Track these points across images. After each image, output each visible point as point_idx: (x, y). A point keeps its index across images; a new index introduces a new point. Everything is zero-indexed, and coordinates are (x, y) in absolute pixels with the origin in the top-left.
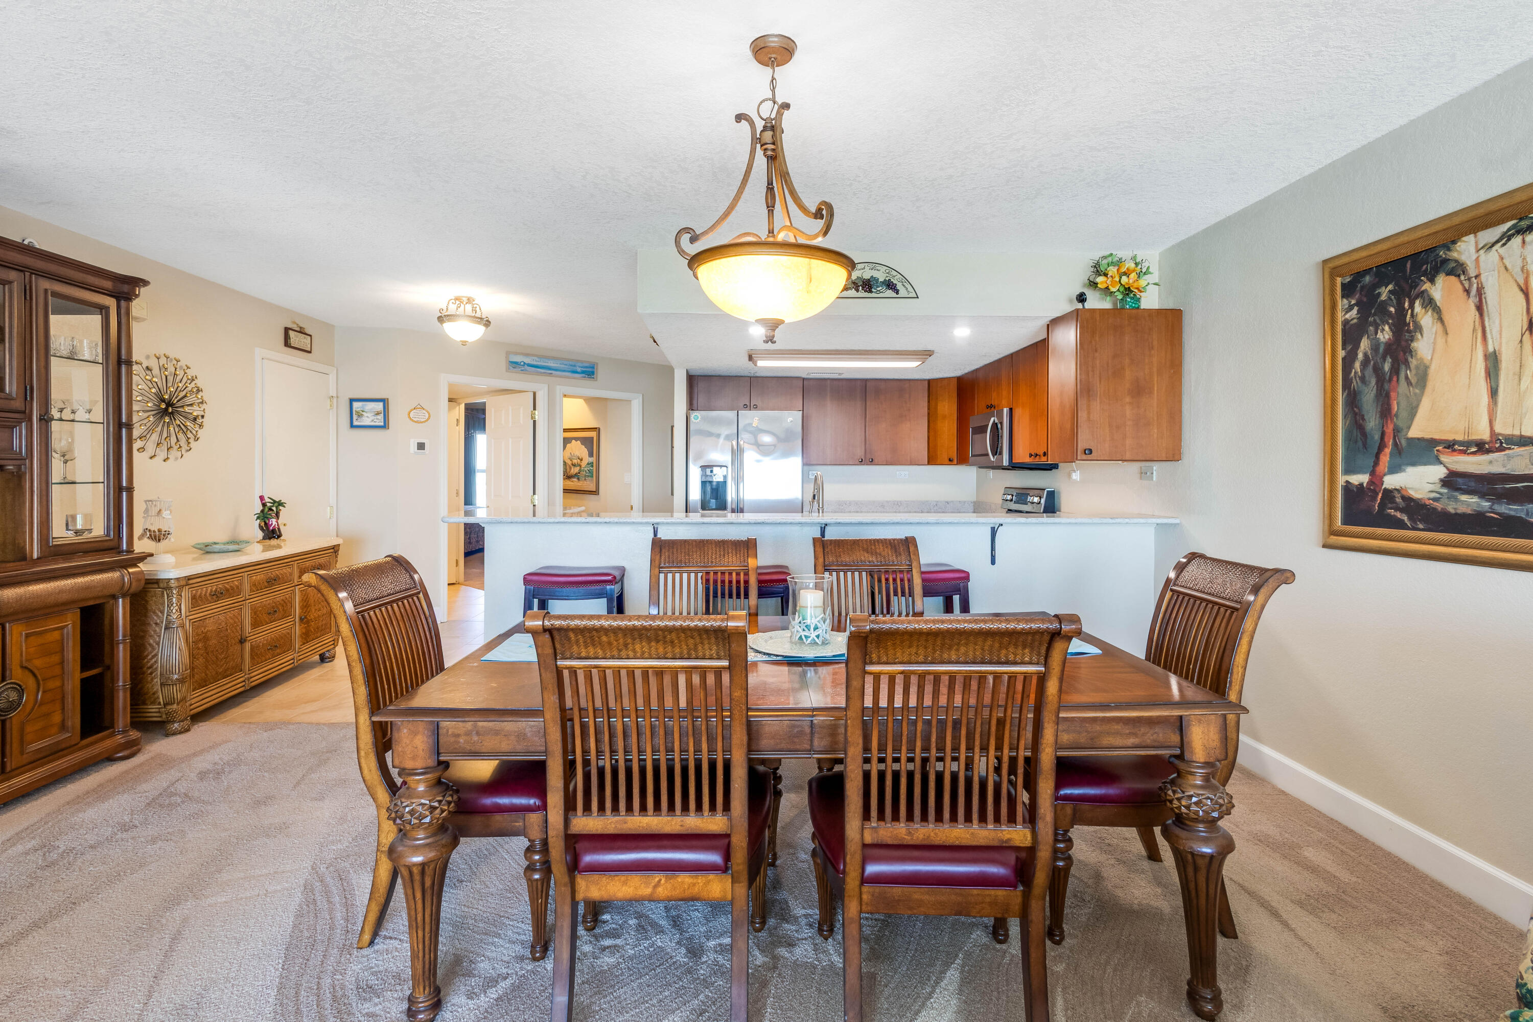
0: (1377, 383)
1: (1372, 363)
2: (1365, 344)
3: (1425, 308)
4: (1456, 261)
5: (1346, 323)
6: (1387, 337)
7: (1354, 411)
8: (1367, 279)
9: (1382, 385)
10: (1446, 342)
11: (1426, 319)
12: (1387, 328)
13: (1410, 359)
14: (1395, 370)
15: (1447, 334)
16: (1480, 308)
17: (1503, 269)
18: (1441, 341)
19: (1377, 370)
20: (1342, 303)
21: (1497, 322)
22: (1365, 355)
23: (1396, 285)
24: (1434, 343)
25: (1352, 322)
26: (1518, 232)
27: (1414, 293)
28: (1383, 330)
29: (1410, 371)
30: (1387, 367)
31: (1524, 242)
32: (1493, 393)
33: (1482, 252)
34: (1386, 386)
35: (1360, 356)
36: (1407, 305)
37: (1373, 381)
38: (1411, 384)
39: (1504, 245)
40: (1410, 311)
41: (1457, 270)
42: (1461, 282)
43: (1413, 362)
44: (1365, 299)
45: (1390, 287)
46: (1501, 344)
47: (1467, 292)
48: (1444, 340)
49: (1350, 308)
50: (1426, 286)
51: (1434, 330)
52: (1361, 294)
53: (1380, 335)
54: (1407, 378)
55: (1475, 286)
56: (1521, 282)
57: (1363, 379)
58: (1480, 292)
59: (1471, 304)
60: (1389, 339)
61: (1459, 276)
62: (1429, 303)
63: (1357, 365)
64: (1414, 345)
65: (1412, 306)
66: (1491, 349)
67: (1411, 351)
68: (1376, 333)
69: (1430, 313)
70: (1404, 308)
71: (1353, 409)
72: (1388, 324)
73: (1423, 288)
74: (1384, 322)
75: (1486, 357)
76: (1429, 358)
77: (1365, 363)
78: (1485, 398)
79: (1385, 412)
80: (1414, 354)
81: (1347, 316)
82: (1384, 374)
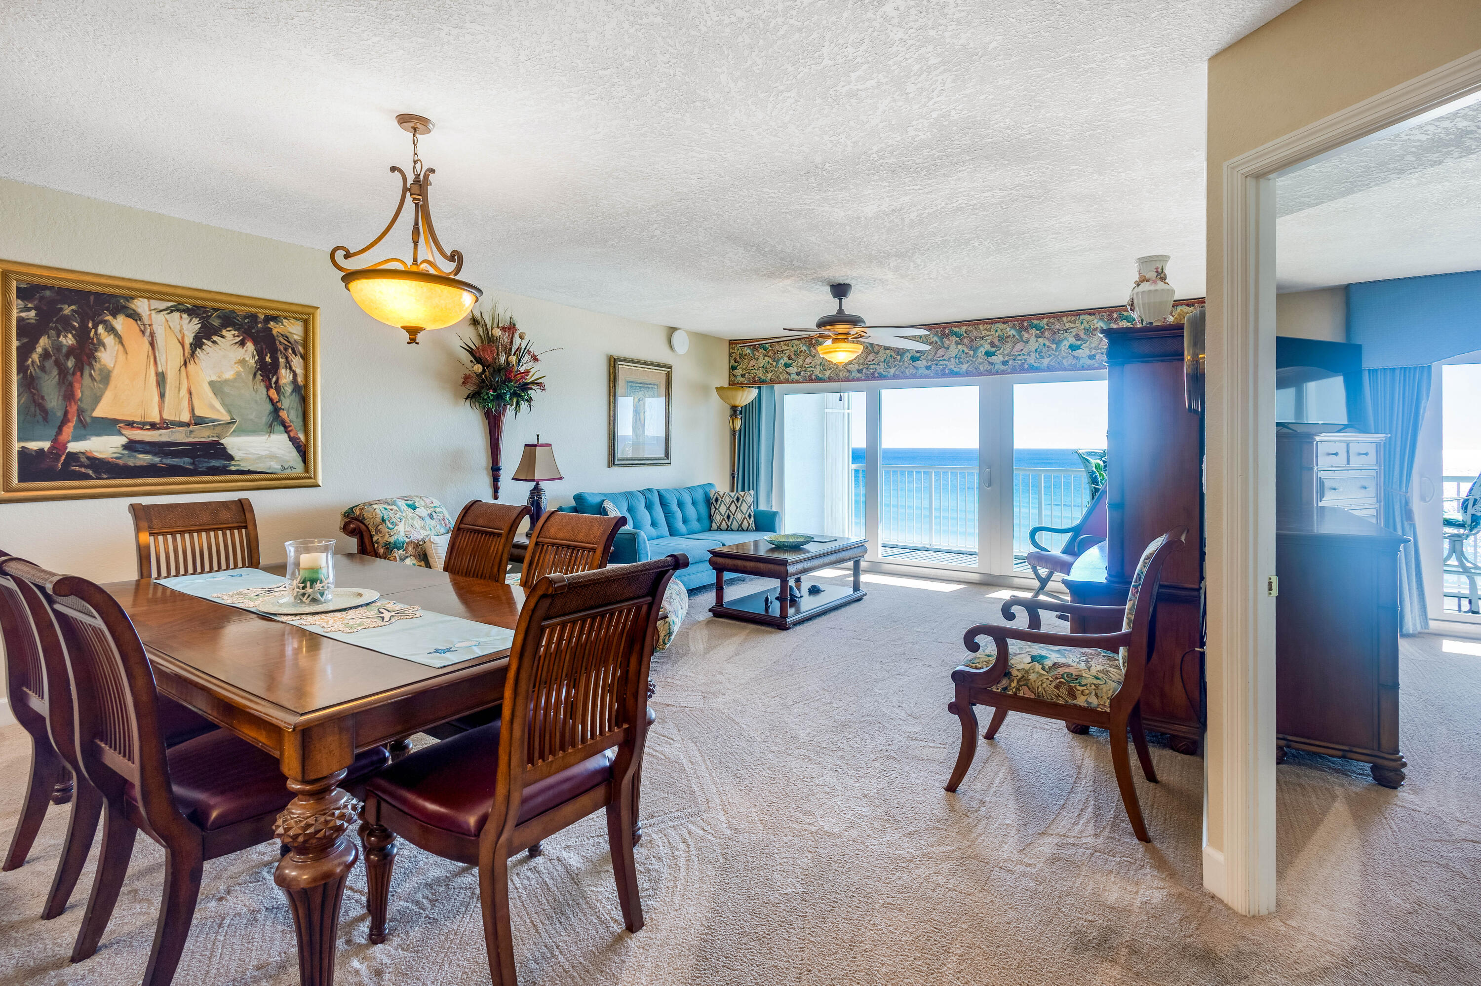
0: (59, 374)
1: (53, 358)
2: (44, 342)
3: (108, 332)
4: (134, 310)
5: (20, 320)
6: (70, 342)
7: (32, 392)
8: (48, 293)
9: (65, 377)
10: (126, 358)
11: (109, 340)
12: (70, 336)
13: (94, 363)
14: (80, 367)
15: (127, 353)
16: (152, 344)
17: (167, 327)
18: (121, 357)
19: (57, 363)
20: (16, 304)
21: (164, 356)
22: (45, 350)
23: (79, 307)
24: (116, 357)
25: (29, 321)
26: (178, 310)
27: (97, 319)
28: (66, 337)
29: (94, 371)
30: (70, 363)
31: (181, 317)
32: (162, 396)
33: (153, 312)
34: (70, 378)
35: (39, 350)
36: (90, 325)
37: (55, 372)
38: (96, 381)
39: (168, 314)
40: (93, 330)
41: (135, 316)
42: (138, 325)
43: (97, 366)
44: (45, 308)
45: (73, 307)
46: (167, 369)
47: (143, 332)
48: (124, 357)
49: (27, 309)
50: (109, 318)
51: (117, 348)
52: (40, 301)
53: (62, 339)
54: (91, 375)
55: (149, 330)
56: (180, 338)
57: (42, 368)
58: (152, 335)
59: (146, 341)
60: (73, 344)
61: (136, 320)
62: (111, 330)
63: (35, 357)
64: (98, 354)
65: (95, 327)
66: (160, 370)
67: (95, 358)
68: (59, 337)
69: (112, 336)
70: (88, 327)
71: (29, 389)
72: (72, 333)
73: (106, 318)
74: (67, 331)
75: (157, 374)
76: (112, 366)
77: (46, 355)
78: (156, 398)
79: (69, 396)
80: (98, 360)
81: (23, 314)
82: (67, 368)
